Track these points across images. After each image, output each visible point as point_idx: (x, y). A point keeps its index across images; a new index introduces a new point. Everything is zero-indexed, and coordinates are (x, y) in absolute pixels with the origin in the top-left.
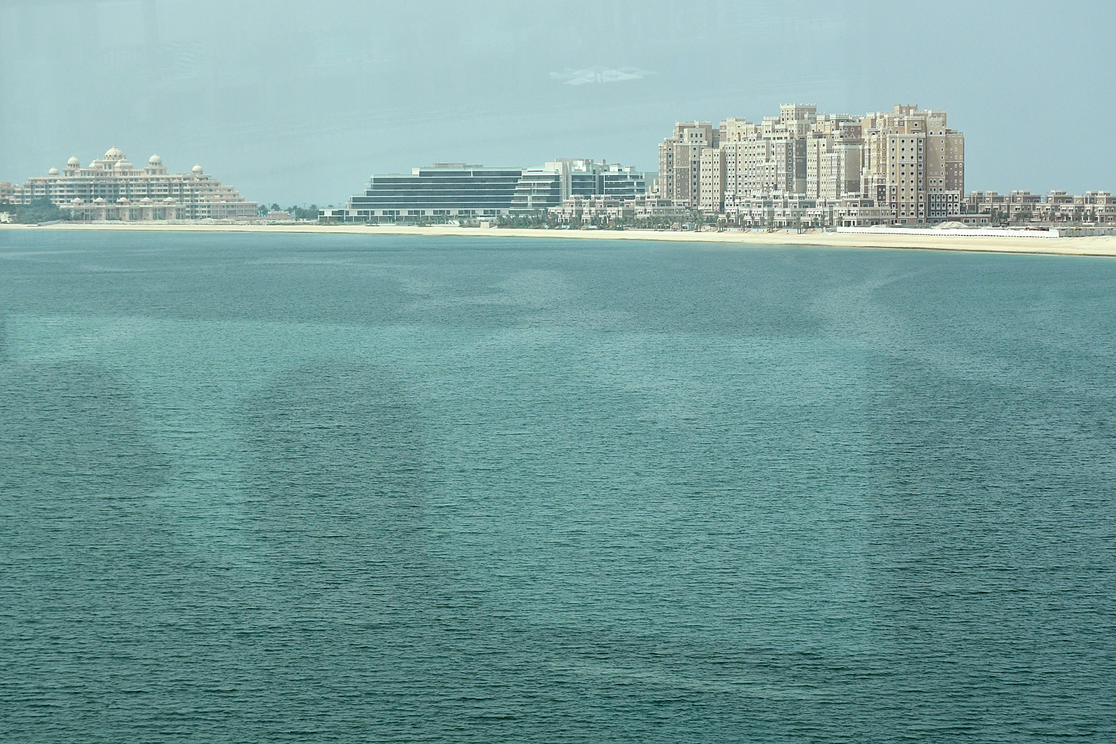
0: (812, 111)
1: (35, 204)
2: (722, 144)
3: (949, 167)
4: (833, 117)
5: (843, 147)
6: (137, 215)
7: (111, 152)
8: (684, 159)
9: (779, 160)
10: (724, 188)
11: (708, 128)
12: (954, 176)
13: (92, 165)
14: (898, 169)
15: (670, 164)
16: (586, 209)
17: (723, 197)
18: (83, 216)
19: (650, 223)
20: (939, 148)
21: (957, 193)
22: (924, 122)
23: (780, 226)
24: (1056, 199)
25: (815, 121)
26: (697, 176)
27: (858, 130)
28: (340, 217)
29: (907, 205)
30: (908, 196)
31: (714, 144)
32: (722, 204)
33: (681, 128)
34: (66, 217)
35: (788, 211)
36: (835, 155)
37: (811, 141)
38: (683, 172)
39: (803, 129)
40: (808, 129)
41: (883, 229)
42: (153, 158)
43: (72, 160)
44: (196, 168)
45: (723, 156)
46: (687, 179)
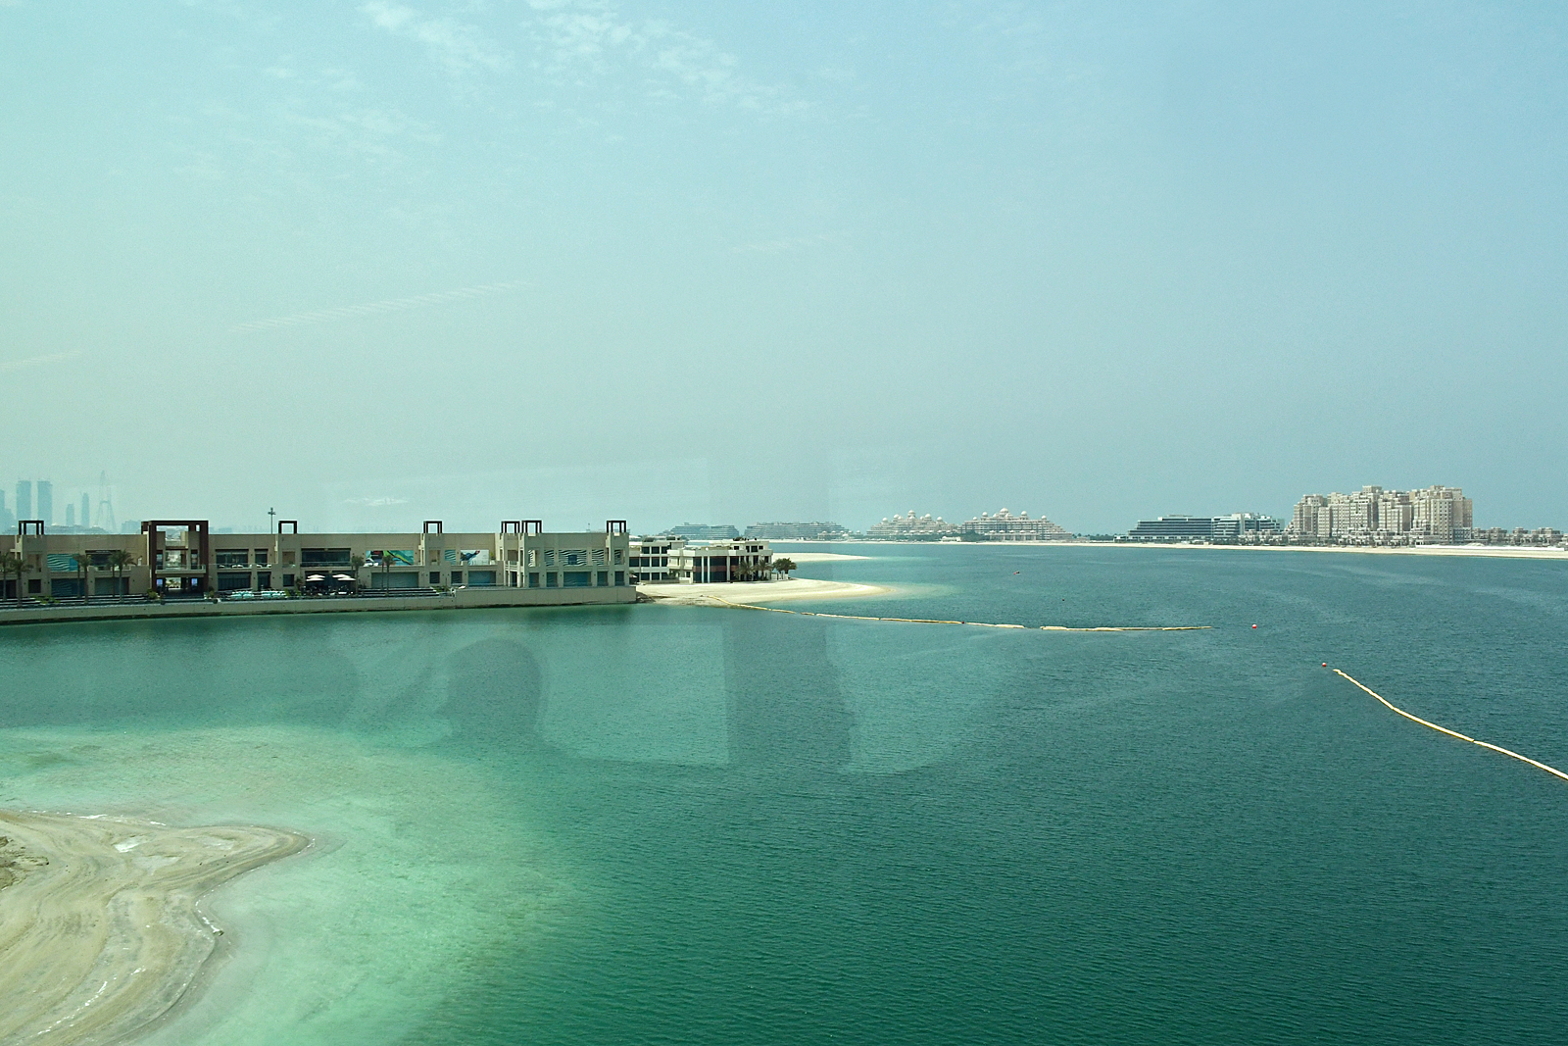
0: (1380, 488)
1: (967, 533)
2: (1329, 505)
3: (1465, 516)
4: (1394, 491)
5: (1401, 506)
6: (1019, 538)
7: (1003, 510)
8: (1308, 513)
9: (1363, 513)
10: (1331, 526)
11: (1321, 497)
12: (1467, 521)
13: (995, 516)
14: (1438, 517)
15: (1301, 515)
16: (1261, 536)
17: (1331, 530)
18: (995, 539)
19: (1299, 543)
20: (1460, 506)
21: (1469, 528)
22: (1451, 494)
23: (1378, 545)
24: (1519, 532)
25: (1382, 494)
26: (1316, 521)
27: (1407, 498)
28: (1124, 540)
29: (1443, 535)
30: (1444, 529)
31: (1324, 505)
32: (1330, 534)
33: (1307, 497)
34: (987, 539)
35: (1382, 537)
36: (1396, 510)
37: (1381, 503)
38: (1308, 519)
39: (1376, 497)
40: (1378, 497)
41: (1438, 546)
42: (1023, 513)
43: (984, 514)
44: (1044, 517)
45: (1331, 510)
46: (1311, 522)
